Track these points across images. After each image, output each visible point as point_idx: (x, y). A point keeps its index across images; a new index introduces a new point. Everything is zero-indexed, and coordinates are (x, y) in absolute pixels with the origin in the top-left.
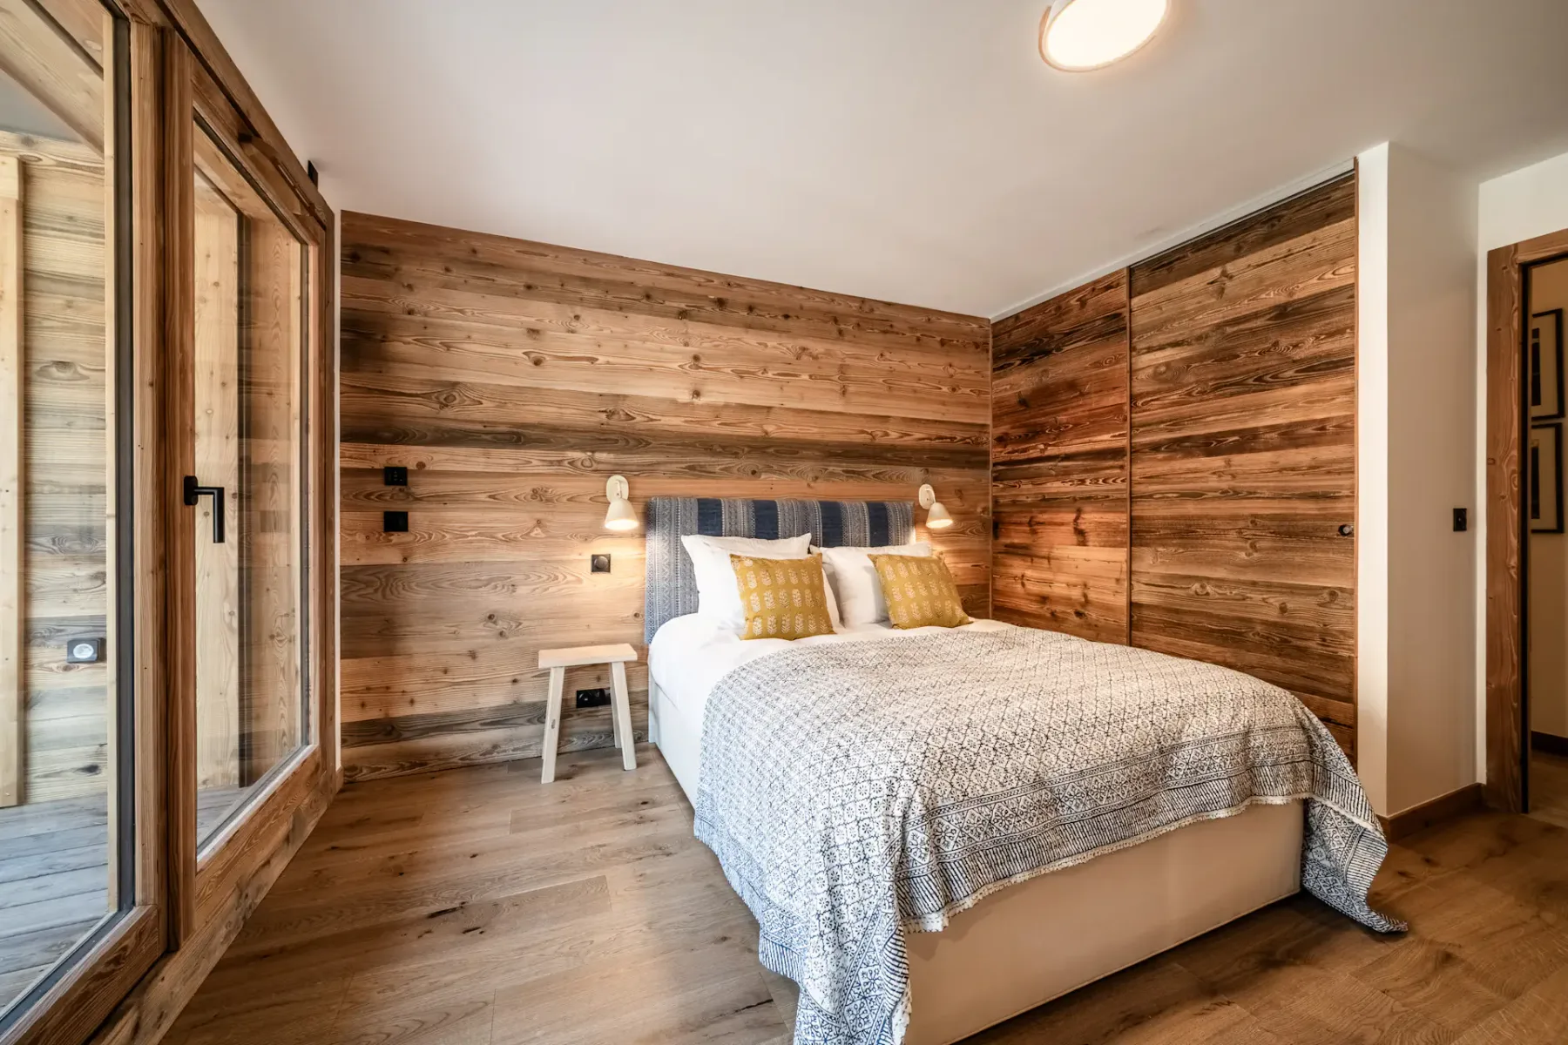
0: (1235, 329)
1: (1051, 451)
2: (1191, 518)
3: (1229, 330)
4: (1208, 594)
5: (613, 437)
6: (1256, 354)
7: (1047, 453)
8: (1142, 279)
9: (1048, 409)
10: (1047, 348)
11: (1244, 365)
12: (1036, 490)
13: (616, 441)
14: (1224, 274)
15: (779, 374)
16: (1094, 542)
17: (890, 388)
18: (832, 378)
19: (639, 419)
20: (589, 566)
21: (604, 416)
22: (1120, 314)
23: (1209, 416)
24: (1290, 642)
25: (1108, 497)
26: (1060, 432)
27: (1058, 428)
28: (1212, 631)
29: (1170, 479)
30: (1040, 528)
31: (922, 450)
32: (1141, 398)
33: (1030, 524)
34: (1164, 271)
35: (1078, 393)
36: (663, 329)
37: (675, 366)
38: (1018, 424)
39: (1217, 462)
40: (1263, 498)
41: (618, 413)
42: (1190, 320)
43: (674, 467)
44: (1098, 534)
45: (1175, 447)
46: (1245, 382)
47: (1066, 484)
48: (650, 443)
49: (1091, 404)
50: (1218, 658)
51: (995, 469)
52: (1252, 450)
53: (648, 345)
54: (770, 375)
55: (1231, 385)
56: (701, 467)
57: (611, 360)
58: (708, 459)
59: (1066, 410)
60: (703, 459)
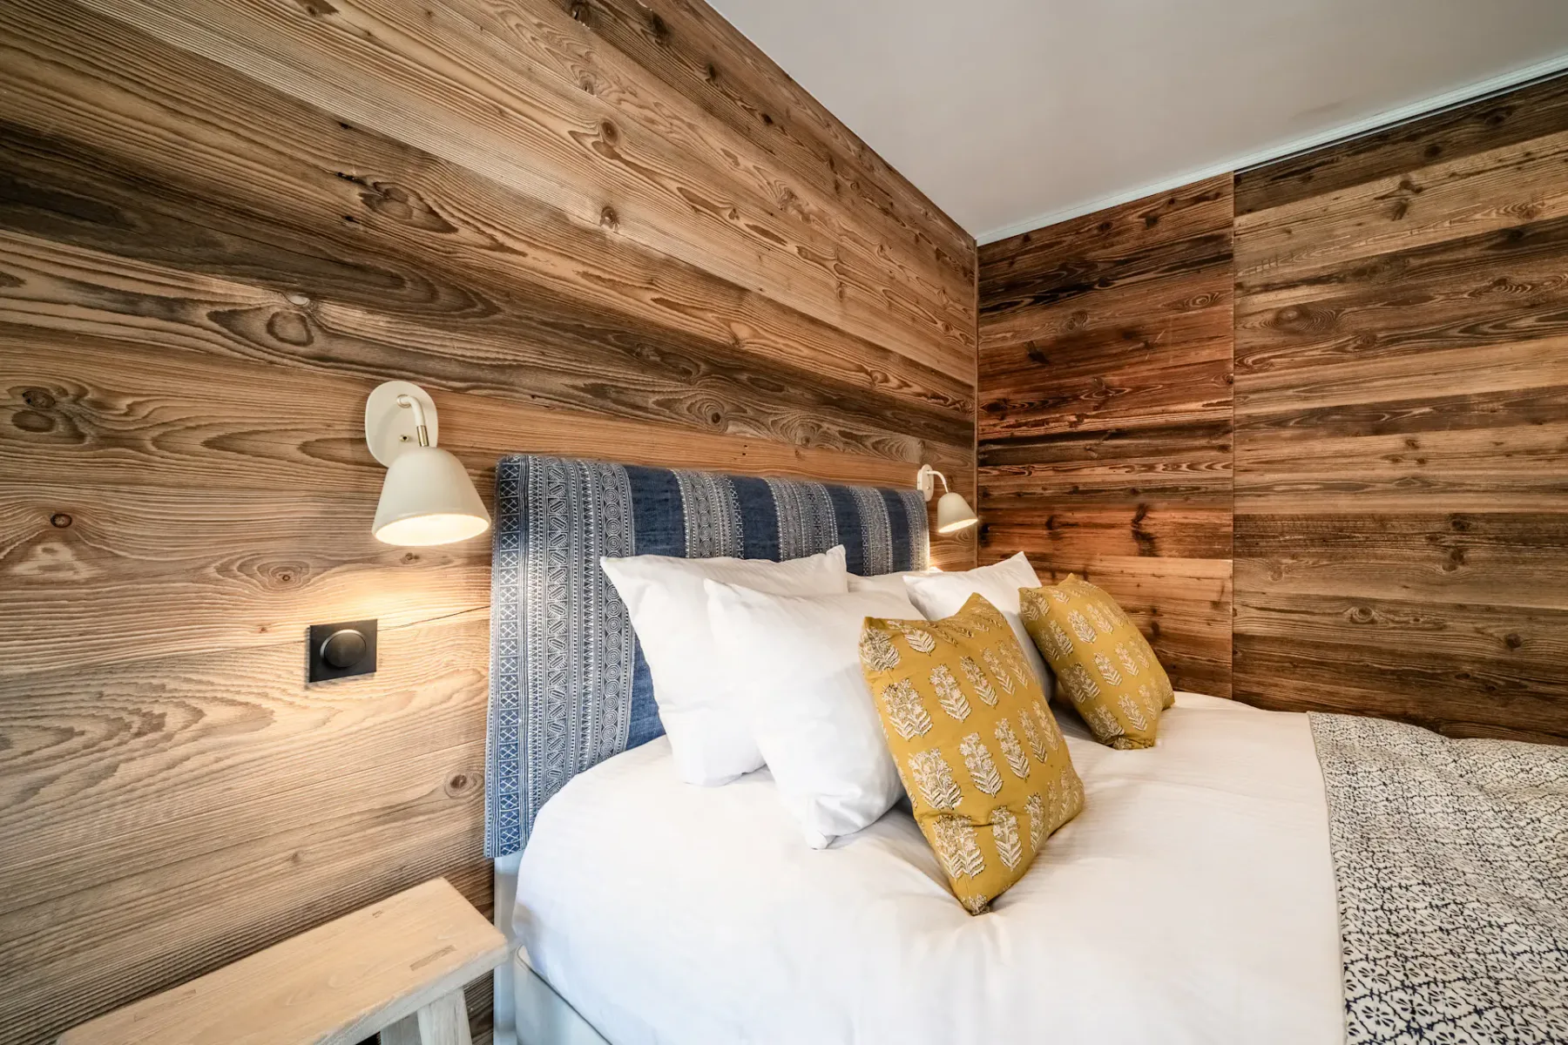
0: (1426, 261)
1: (1087, 425)
2: (1343, 518)
3: (1414, 262)
4: (1373, 622)
5: (382, 264)
6: (1465, 296)
7: (1081, 428)
8: (1255, 191)
9: (1082, 367)
10: (1083, 281)
11: (1441, 310)
12: (1061, 478)
13: (397, 281)
14: (1405, 185)
15: (755, 228)
16: (1171, 550)
17: (890, 304)
18: (827, 263)
19: (465, 233)
20: (299, 661)
21: (355, 194)
22: (1223, 236)
23: (1376, 380)
24: (1526, 687)
25: (1198, 488)
26: (1107, 398)
27: (1106, 393)
28: (1383, 672)
29: (1304, 465)
30: (1068, 533)
31: (916, 411)
32: (1252, 354)
33: (1049, 525)
34: (1294, 181)
35: (1142, 345)
36: (536, 21)
37: (564, 129)
38: (1026, 387)
39: (1392, 442)
40: (1477, 491)
41: (404, 201)
42: (1342, 248)
43: (559, 383)
44: (1180, 540)
45: (1314, 420)
46: (1443, 334)
47: (1118, 471)
48: (498, 310)
49: (1168, 359)
50: (1390, 710)
51: (983, 449)
52: (1456, 427)
53: (494, 42)
54: (742, 223)
55: (1420, 337)
56: (620, 391)
57: (380, 33)
58: (633, 375)
59: (1119, 367)
60: (620, 374)
